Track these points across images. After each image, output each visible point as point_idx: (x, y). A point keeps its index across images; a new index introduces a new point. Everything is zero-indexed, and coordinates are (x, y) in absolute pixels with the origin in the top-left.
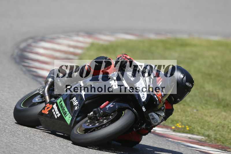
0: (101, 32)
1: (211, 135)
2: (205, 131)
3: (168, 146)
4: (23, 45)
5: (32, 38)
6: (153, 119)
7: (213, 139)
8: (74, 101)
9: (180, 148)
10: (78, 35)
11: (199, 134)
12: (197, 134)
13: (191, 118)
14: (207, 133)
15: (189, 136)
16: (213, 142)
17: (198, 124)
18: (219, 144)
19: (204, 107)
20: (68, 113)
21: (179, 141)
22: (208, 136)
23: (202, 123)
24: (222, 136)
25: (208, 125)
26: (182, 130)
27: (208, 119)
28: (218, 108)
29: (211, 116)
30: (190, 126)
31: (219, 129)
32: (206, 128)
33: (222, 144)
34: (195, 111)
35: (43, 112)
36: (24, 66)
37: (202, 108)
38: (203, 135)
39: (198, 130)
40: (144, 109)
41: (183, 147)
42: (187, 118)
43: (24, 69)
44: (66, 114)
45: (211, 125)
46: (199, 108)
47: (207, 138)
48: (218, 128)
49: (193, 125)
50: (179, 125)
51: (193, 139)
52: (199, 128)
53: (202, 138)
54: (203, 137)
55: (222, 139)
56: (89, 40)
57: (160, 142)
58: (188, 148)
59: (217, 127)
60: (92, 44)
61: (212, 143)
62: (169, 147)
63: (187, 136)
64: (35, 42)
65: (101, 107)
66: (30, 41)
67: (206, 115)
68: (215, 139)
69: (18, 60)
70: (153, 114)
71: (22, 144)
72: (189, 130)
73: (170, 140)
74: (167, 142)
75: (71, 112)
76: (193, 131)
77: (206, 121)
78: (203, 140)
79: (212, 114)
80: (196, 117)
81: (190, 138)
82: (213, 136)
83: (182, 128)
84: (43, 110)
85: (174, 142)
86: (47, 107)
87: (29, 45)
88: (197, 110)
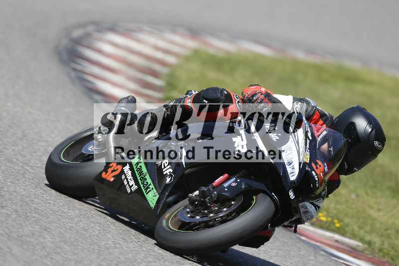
0: (213, 33)
1: (375, 243)
2: (365, 234)
3: (299, 248)
4: (77, 33)
5: (94, 23)
6: (307, 212)
7: (377, 250)
8: (164, 165)
9: (318, 256)
10: (174, 31)
11: (354, 236)
12: (352, 237)
13: (344, 206)
14: (368, 238)
15: (337, 237)
16: (377, 255)
17: (355, 220)
18: (385, 260)
19: (369, 191)
20: (152, 186)
21: (318, 244)
22: (369, 243)
23: (361, 220)
24: (393, 248)
25: (372, 225)
26: (327, 225)
27: (373, 213)
28: (394, 197)
29: (379, 210)
30: (340, 221)
31: (389, 234)
32: (368, 228)
33: (390, 260)
34: (353, 196)
35: (104, 175)
36: (74, 70)
37: (367, 193)
38: (362, 240)
39: (353, 230)
40: (292, 195)
41: (323, 255)
42: (339, 207)
43: (73, 74)
44: (148, 188)
45: (378, 225)
46: (361, 192)
47: (366, 246)
48: (389, 232)
49: (347, 220)
50: (323, 216)
51: (343, 243)
52: (355, 228)
53: (358, 246)
54: (360, 244)
55: (392, 253)
56: (192, 44)
57: (286, 240)
58: (331, 258)
59: (387, 230)
60: (196, 52)
61: (375, 256)
62: (300, 251)
63: (333, 237)
64: (99, 31)
65: (214, 184)
66: (90, 29)
67: (371, 207)
68: (380, 250)
69: (65, 56)
70: (307, 204)
71: (49, 203)
72: (338, 228)
73: (303, 238)
74: (296, 242)
75: (158, 187)
76: (344, 230)
77: (370, 216)
78: (358, 248)
79: (381, 207)
80: (353, 206)
81: (337, 241)
82: (377, 245)
83: (327, 222)
84: (104, 173)
85: (308, 243)
86: (112, 169)
87: (88, 35)
88: (357, 196)
